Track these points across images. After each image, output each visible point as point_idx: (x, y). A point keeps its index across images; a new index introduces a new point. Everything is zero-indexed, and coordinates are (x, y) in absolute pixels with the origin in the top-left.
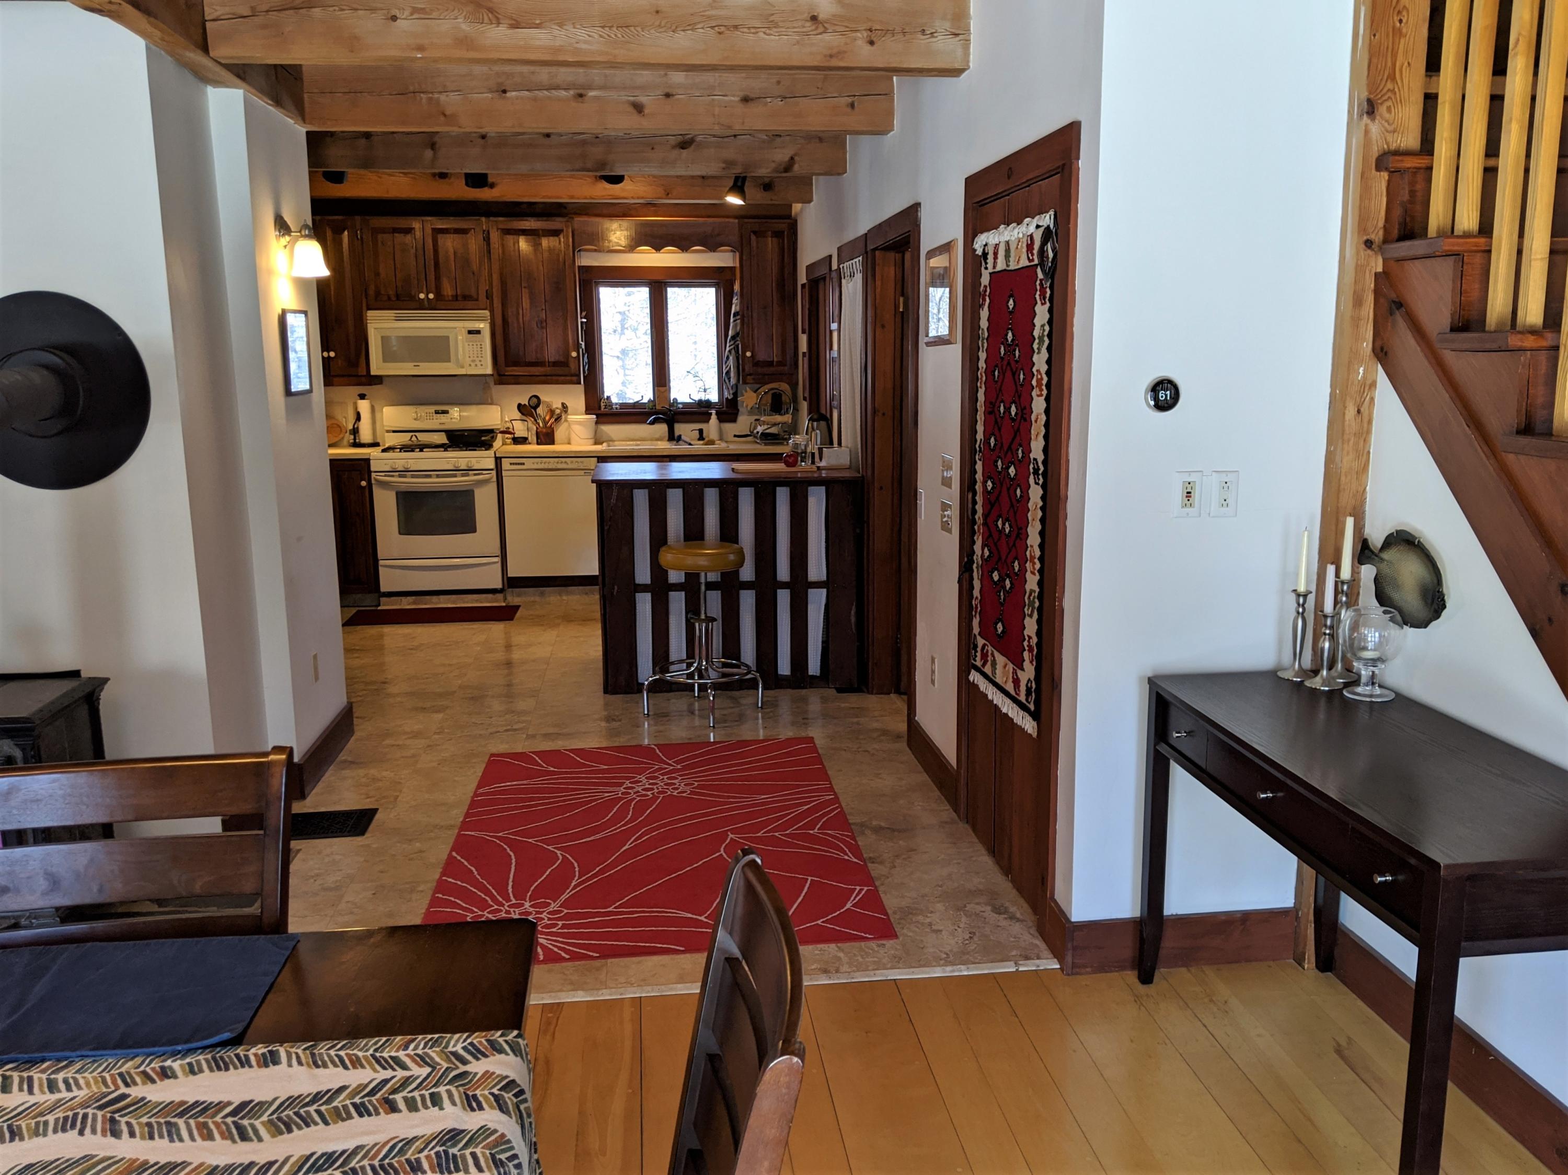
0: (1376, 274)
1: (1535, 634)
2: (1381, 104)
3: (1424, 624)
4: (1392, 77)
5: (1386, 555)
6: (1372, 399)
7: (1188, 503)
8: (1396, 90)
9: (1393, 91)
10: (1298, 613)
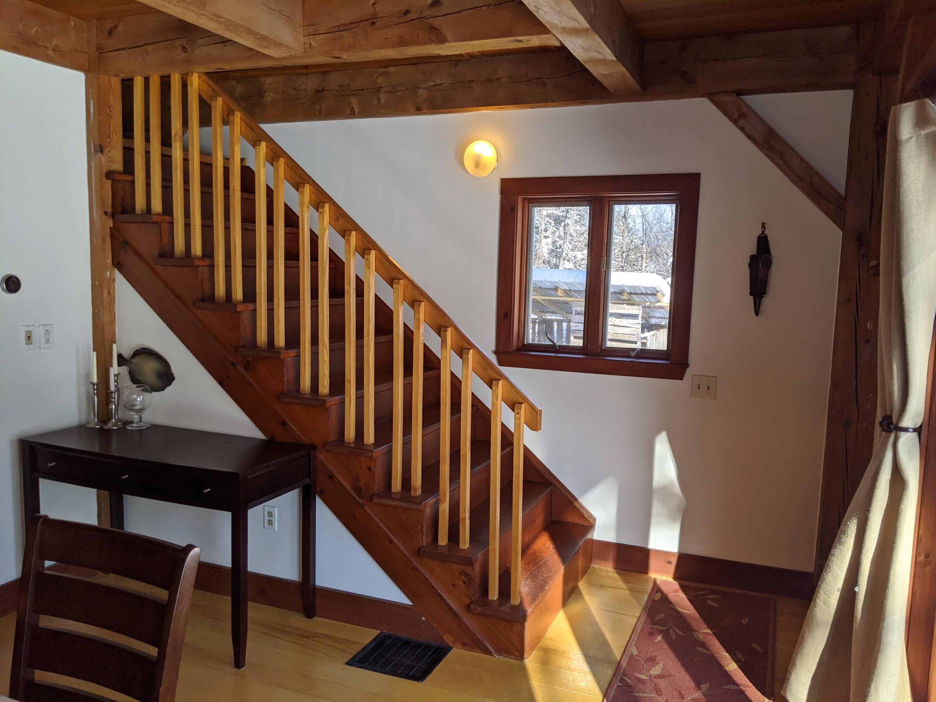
0: (110, 228)
1: (221, 383)
2: (106, 148)
3: (162, 389)
4: (109, 136)
5: (134, 361)
6: (114, 287)
7: (29, 342)
8: (111, 142)
9: (109, 142)
10: (94, 393)
